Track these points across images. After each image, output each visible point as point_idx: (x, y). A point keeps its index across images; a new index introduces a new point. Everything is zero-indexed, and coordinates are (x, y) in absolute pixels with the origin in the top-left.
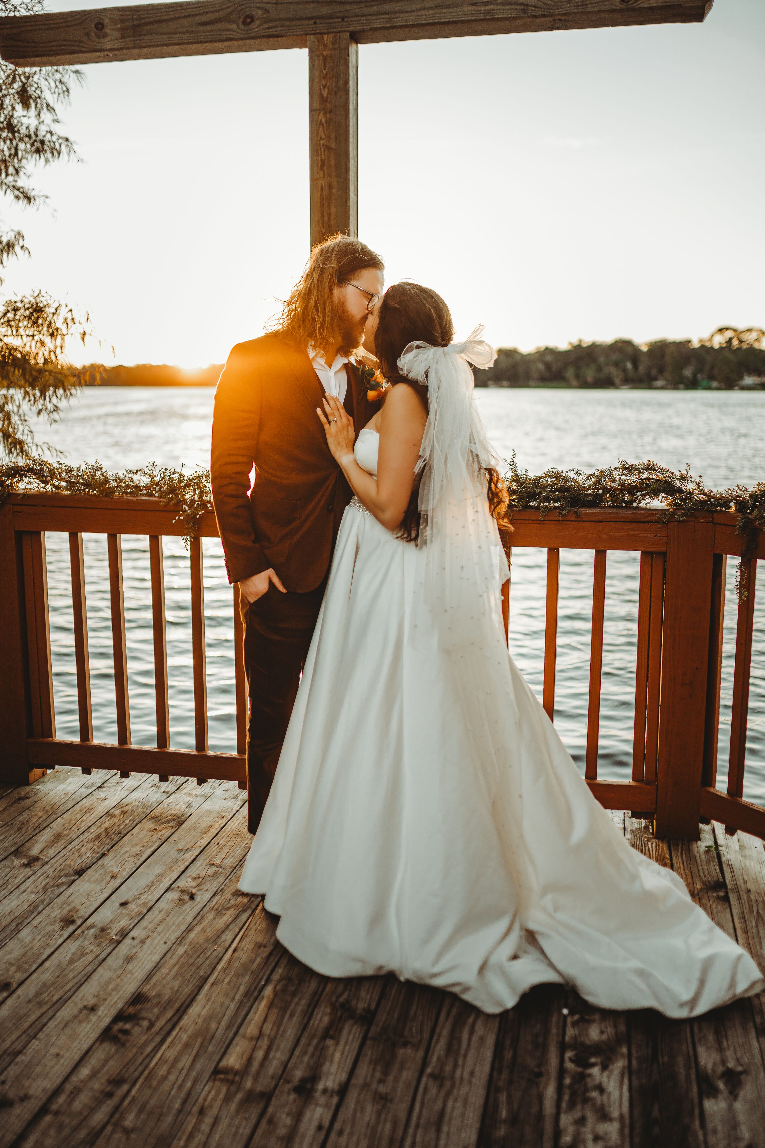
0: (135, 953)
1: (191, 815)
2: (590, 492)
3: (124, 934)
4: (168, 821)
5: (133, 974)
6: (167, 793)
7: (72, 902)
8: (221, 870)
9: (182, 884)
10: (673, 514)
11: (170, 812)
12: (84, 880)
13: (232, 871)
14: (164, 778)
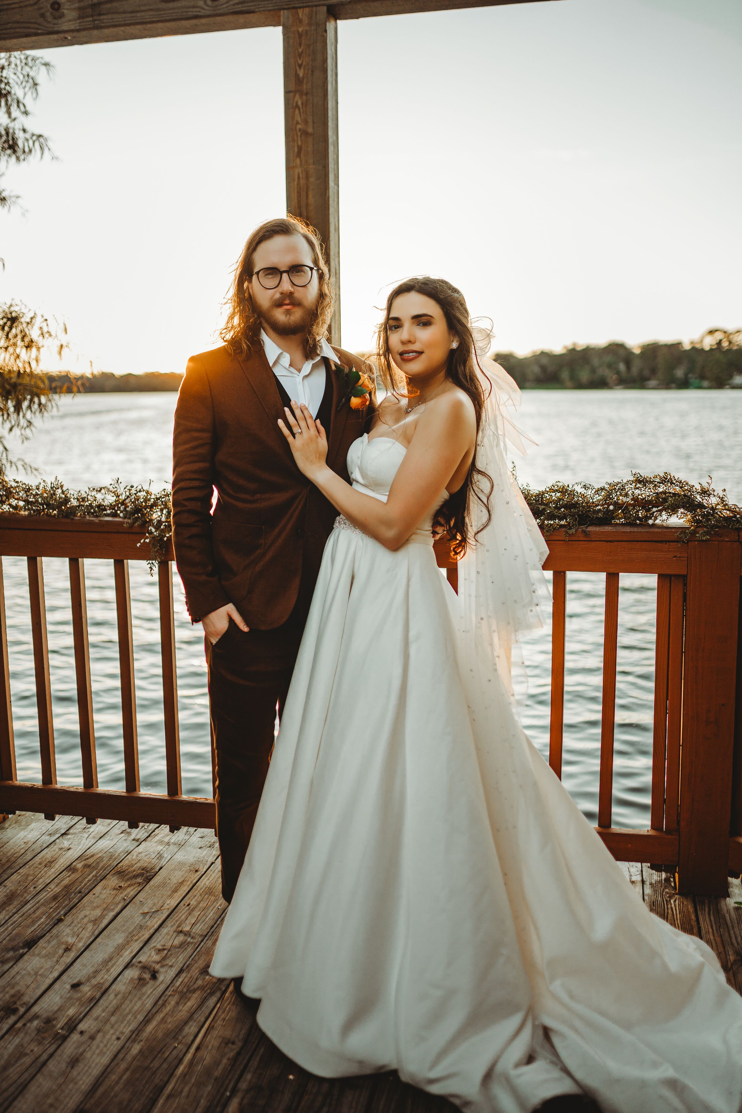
0: (82, 1054)
1: (161, 868)
2: (599, 507)
3: (72, 1026)
4: (135, 877)
5: (76, 1083)
6: (137, 840)
7: (17, 984)
8: (189, 939)
9: (143, 958)
10: (694, 532)
11: (139, 865)
12: (34, 955)
13: (202, 941)
14: (133, 825)
